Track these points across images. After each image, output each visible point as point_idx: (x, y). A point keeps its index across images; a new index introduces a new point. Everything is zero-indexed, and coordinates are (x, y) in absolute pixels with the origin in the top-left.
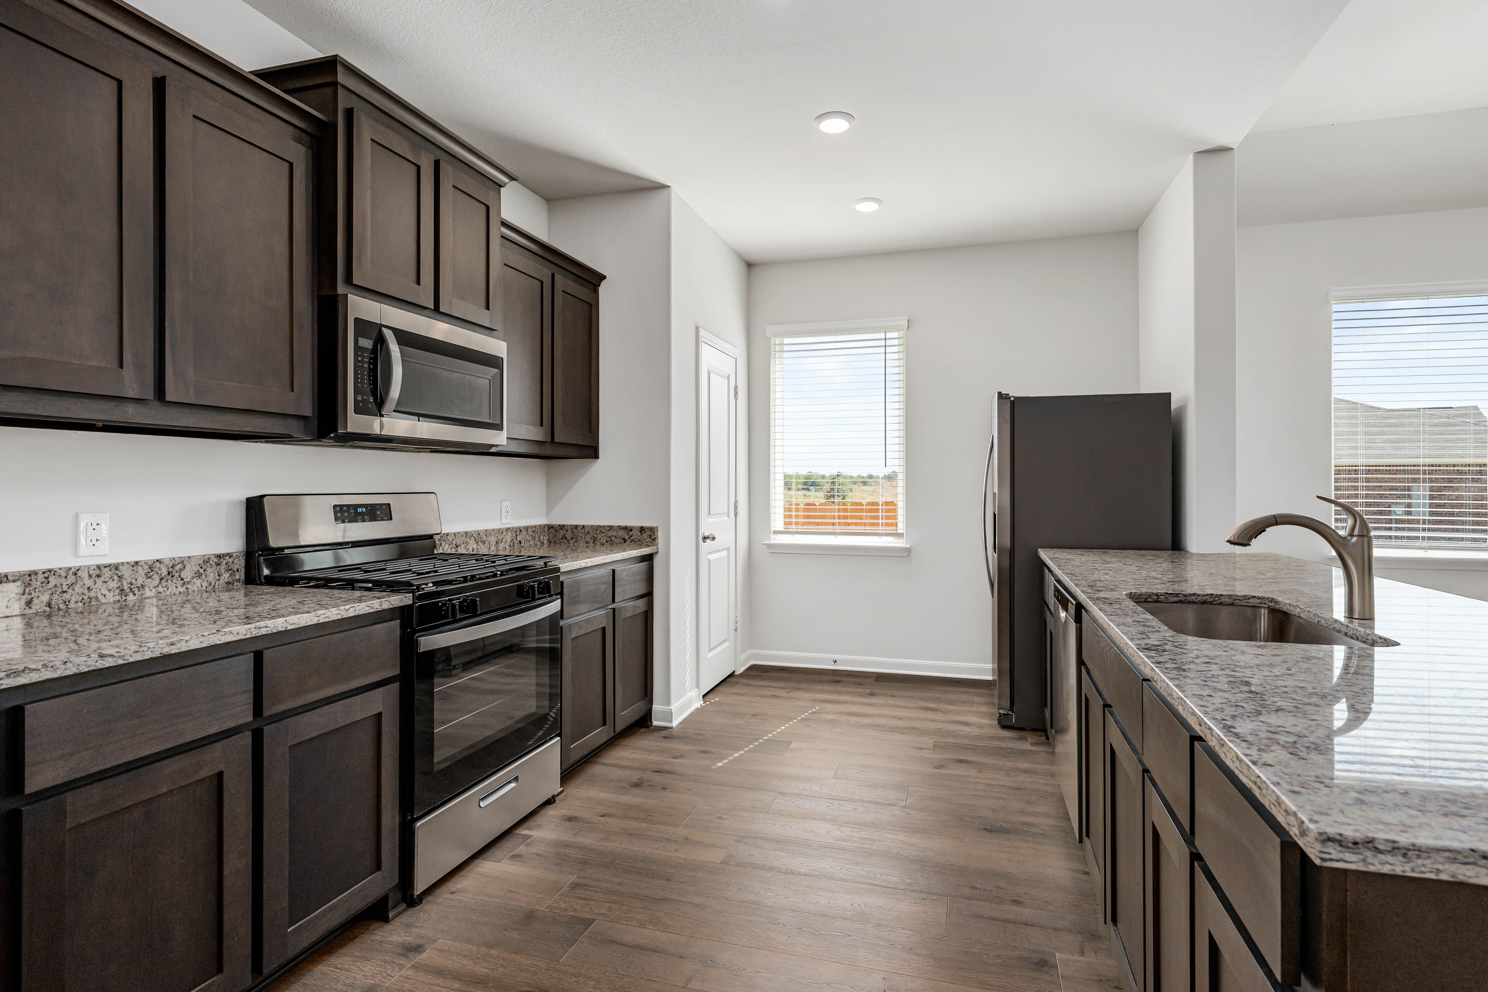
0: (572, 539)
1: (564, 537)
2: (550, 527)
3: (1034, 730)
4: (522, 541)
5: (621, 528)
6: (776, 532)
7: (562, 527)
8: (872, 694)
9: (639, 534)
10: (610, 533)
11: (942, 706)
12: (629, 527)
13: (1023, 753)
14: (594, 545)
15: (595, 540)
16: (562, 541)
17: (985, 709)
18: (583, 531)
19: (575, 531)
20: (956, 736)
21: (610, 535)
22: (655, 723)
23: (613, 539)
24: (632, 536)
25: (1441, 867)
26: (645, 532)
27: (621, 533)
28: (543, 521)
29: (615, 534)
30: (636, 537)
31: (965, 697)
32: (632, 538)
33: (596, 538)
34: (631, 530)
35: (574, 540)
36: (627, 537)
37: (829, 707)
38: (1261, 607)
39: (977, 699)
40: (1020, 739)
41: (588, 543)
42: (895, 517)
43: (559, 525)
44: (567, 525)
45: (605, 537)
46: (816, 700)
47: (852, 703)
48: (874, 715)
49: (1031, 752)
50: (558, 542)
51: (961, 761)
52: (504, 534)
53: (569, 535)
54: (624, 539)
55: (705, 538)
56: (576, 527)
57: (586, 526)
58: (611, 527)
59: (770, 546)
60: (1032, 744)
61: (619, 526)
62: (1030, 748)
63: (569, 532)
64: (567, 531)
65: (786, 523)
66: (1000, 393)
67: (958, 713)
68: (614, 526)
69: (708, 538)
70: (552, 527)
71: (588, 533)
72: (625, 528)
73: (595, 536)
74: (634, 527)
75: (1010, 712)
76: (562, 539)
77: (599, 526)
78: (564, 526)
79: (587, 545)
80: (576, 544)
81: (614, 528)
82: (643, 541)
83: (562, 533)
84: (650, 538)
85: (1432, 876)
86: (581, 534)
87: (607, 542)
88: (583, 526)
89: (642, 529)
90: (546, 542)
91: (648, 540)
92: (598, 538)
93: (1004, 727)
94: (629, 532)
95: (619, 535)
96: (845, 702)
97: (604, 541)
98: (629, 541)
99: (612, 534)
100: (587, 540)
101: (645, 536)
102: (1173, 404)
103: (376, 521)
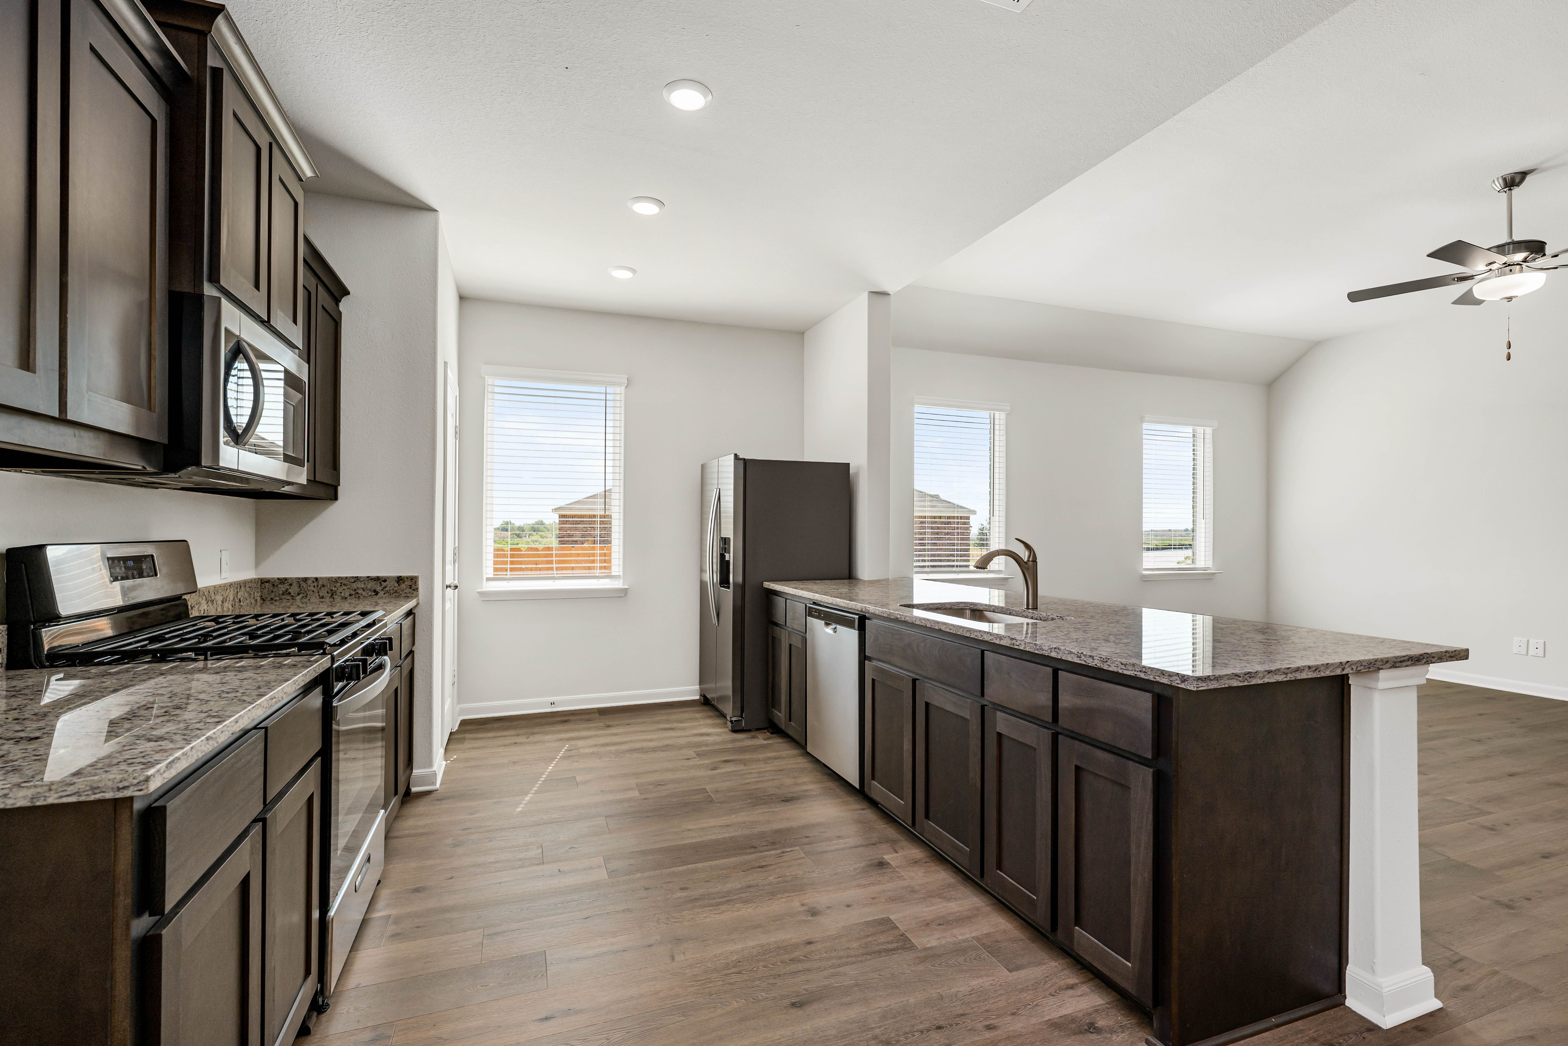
0: (299, 594)
1: (287, 592)
2: (263, 582)
3: (757, 729)
4: (242, 599)
5: (371, 579)
6: (488, 579)
7: (283, 581)
8: (609, 726)
9: (396, 585)
10: (354, 586)
11: (675, 725)
12: (382, 577)
13: (763, 747)
14: (331, 600)
15: (333, 594)
16: (283, 597)
17: (709, 721)
18: (315, 584)
19: (303, 584)
20: (707, 745)
21: (355, 587)
22: (414, 789)
23: (360, 591)
24: (385, 587)
25: (1225, 682)
26: (404, 582)
27: (371, 585)
28: (250, 574)
29: (363, 586)
30: (391, 588)
31: (686, 715)
32: (386, 589)
33: (335, 592)
34: (385, 581)
35: (301, 596)
36: (378, 588)
37: (580, 743)
38: (966, 609)
39: (698, 715)
40: (753, 737)
41: (322, 597)
42: (610, 561)
43: (278, 579)
44: (290, 578)
45: (349, 590)
46: (561, 740)
47: (596, 736)
48: (626, 742)
49: (768, 744)
50: (278, 598)
51: (726, 761)
52: (228, 591)
53: (294, 590)
54: (375, 591)
55: (447, 587)
56: (305, 580)
57: (321, 578)
58: (357, 579)
59: (481, 594)
60: (765, 739)
61: (368, 577)
62: (765, 742)
63: (295, 585)
64: (291, 585)
65: (496, 570)
66: (736, 455)
67: (693, 728)
68: (361, 577)
69: (450, 587)
70: (268, 581)
71: (323, 586)
72: (377, 579)
73: (334, 589)
74: (388, 578)
75: (740, 718)
76: (283, 594)
77: (339, 578)
78: (286, 579)
79: (321, 600)
80: (304, 600)
81: (361, 579)
82: (401, 593)
83: (283, 588)
84: (410, 588)
86: (312, 588)
87: (350, 595)
88: (316, 579)
89: (400, 579)
90: (259, 599)
91: (408, 590)
92: (338, 592)
93: (734, 731)
94: (383, 583)
95: (369, 587)
96: (591, 737)
97: (347, 595)
98: (381, 593)
99: (359, 586)
100: (321, 594)
101: (403, 586)
102: (851, 471)
103: (143, 577)
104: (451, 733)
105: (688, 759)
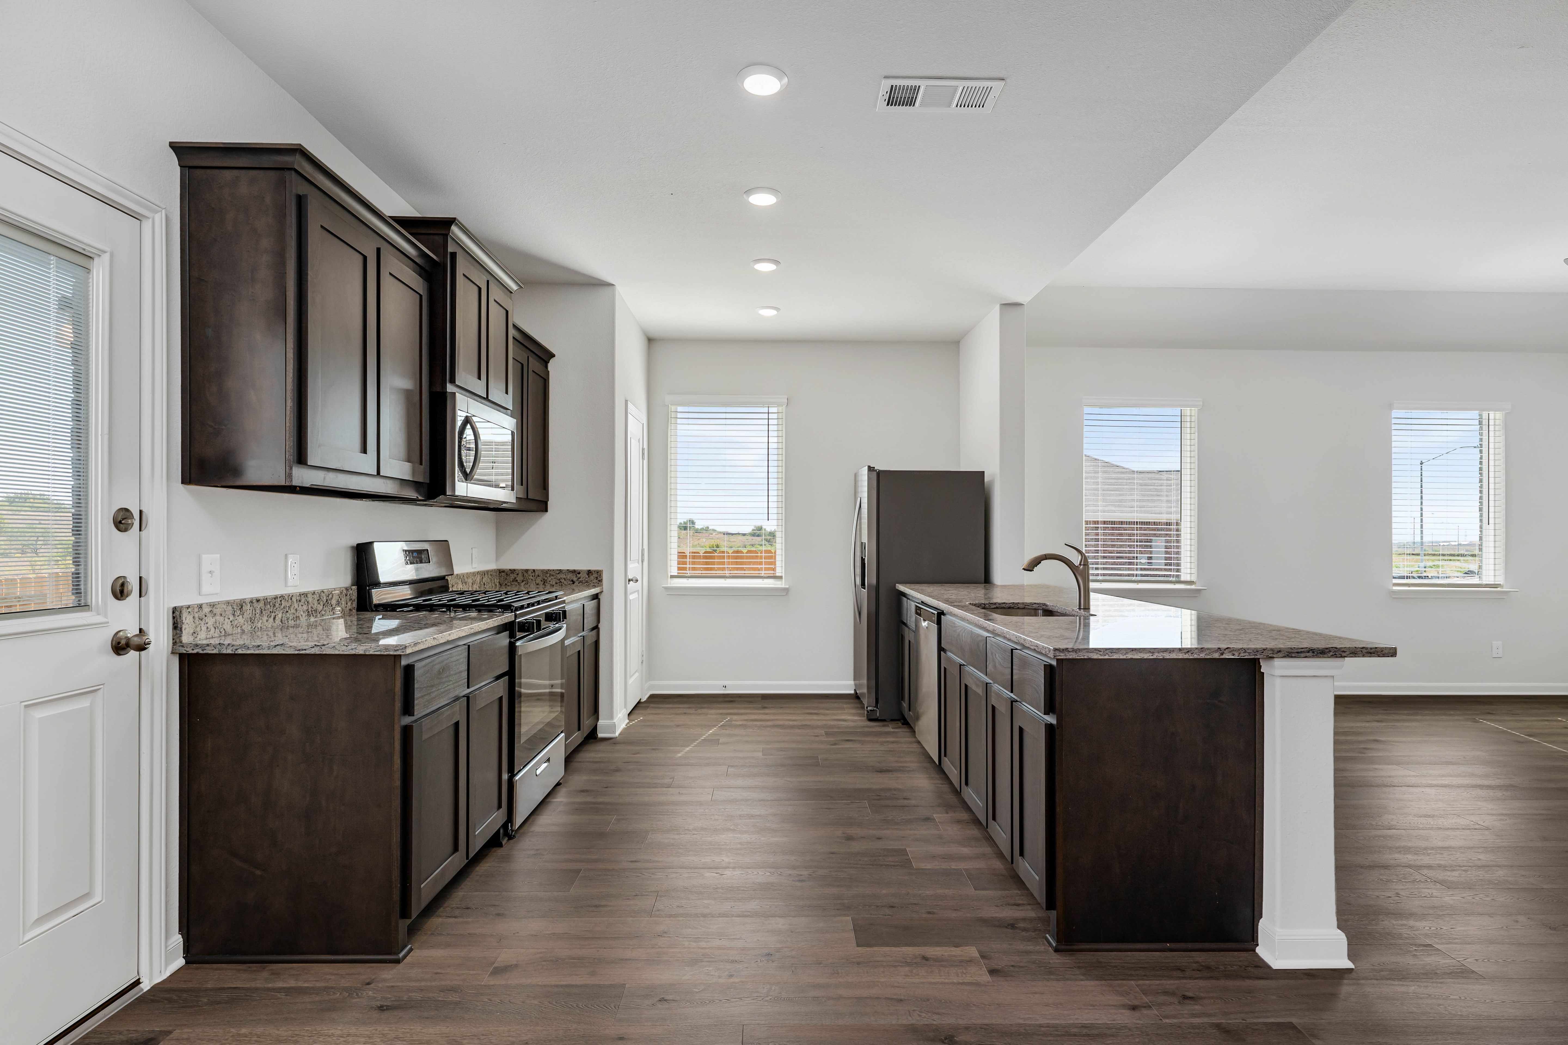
0: (523, 581)
1: (515, 580)
2: (501, 572)
3: (892, 720)
4: (485, 583)
5: (570, 572)
6: (672, 577)
7: (513, 571)
8: (764, 708)
9: (587, 576)
10: (559, 576)
11: (821, 711)
12: (577, 570)
13: (888, 733)
14: (544, 586)
15: (544, 582)
16: (513, 583)
17: (854, 711)
18: (533, 574)
19: (525, 574)
20: (839, 728)
21: (559, 577)
22: (600, 735)
23: (563, 581)
24: (580, 578)
26: (592, 574)
27: (570, 576)
28: (492, 566)
29: (565, 577)
30: (584, 579)
31: (836, 705)
32: (580, 580)
33: (546, 581)
34: (579, 573)
35: (524, 583)
36: (575, 579)
37: (735, 717)
38: (1039, 609)
39: (845, 706)
40: (884, 726)
41: (538, 584)
42: (774, 563)
43: (510, 570)
44: (517, 570)
45: (555, 580)
46: (721, 714)
47: (751, 714)
48: (772, 720)
49: (893, 732)
50: (509, 584)
51: (848, 740)
52: (476, 576)
53: (519, 578)
54: (572, 581)
55: (629, 580)
56: (527, 571)
57: (537, 570)
58: (560, 571)
59: (667, 589)
60: (893, 728)
61: (568, 570)
62: (892, 730)
63: (520, 575)
64: (518, 574)
65: (679, 569)
66: (869, 467)
67: (835, 714)
68: (563, 570)
69: (632, 580)
70: (503, 571)
71: (538, 576)
72: (574, 572)
73: (545, 578)
74: (582, 571)
75: (875, 709)
76: (513, 581)
77: (549, 570)
78: (515, 570)
79: (537, 586)
80: (526, 586)
81: (563, 572)
82: (590, 582)
83: (512, 576)
84: (597, 579)
85: (1083, 657)
86: (531, 577)
87: (556, 583)
88: (534, 570)
89: (589, 572)
90: (498, 584)
91: (595, 581)
92: (548, 581)
93: (870, 720)
94: (578, 575)
95: (568, 577)
96: (746, 714)
97: (554, 583)
98: (576, 583)
99: (561, 577)
100: (537, 582)
101: (592, 577)
102: (986, 480)
103: (423, 563)
104: (639, 702)
105: (816, 736)
